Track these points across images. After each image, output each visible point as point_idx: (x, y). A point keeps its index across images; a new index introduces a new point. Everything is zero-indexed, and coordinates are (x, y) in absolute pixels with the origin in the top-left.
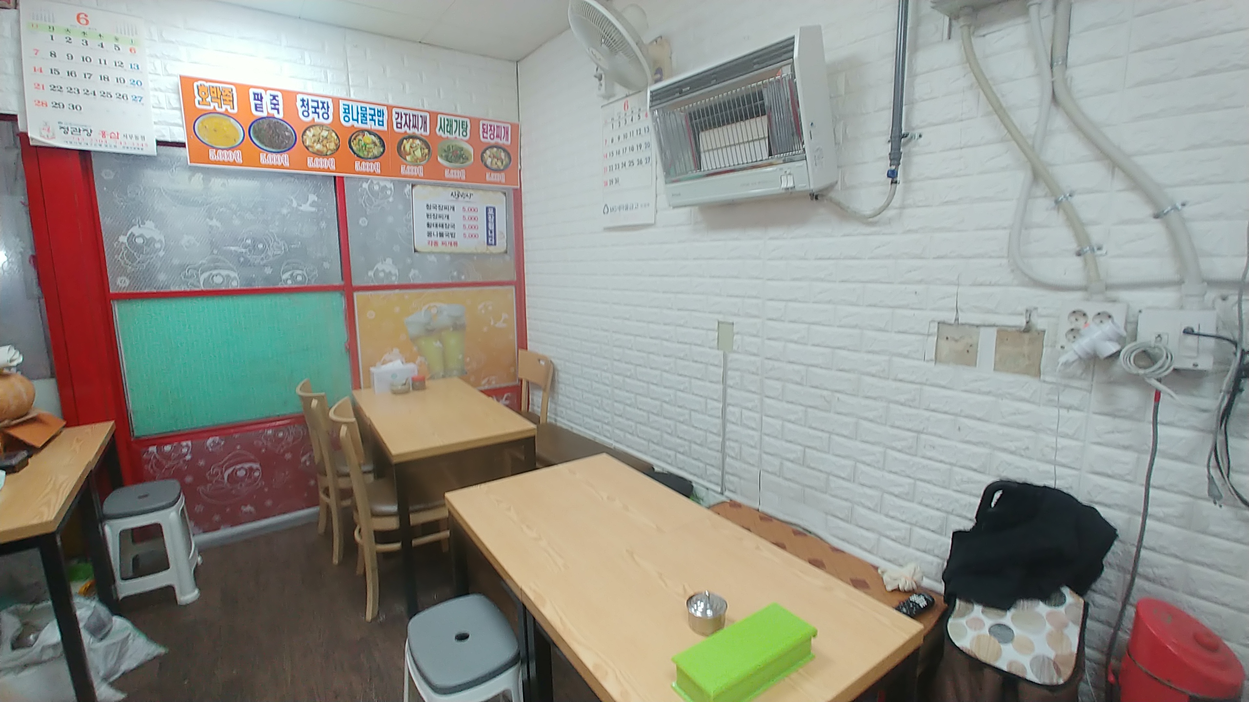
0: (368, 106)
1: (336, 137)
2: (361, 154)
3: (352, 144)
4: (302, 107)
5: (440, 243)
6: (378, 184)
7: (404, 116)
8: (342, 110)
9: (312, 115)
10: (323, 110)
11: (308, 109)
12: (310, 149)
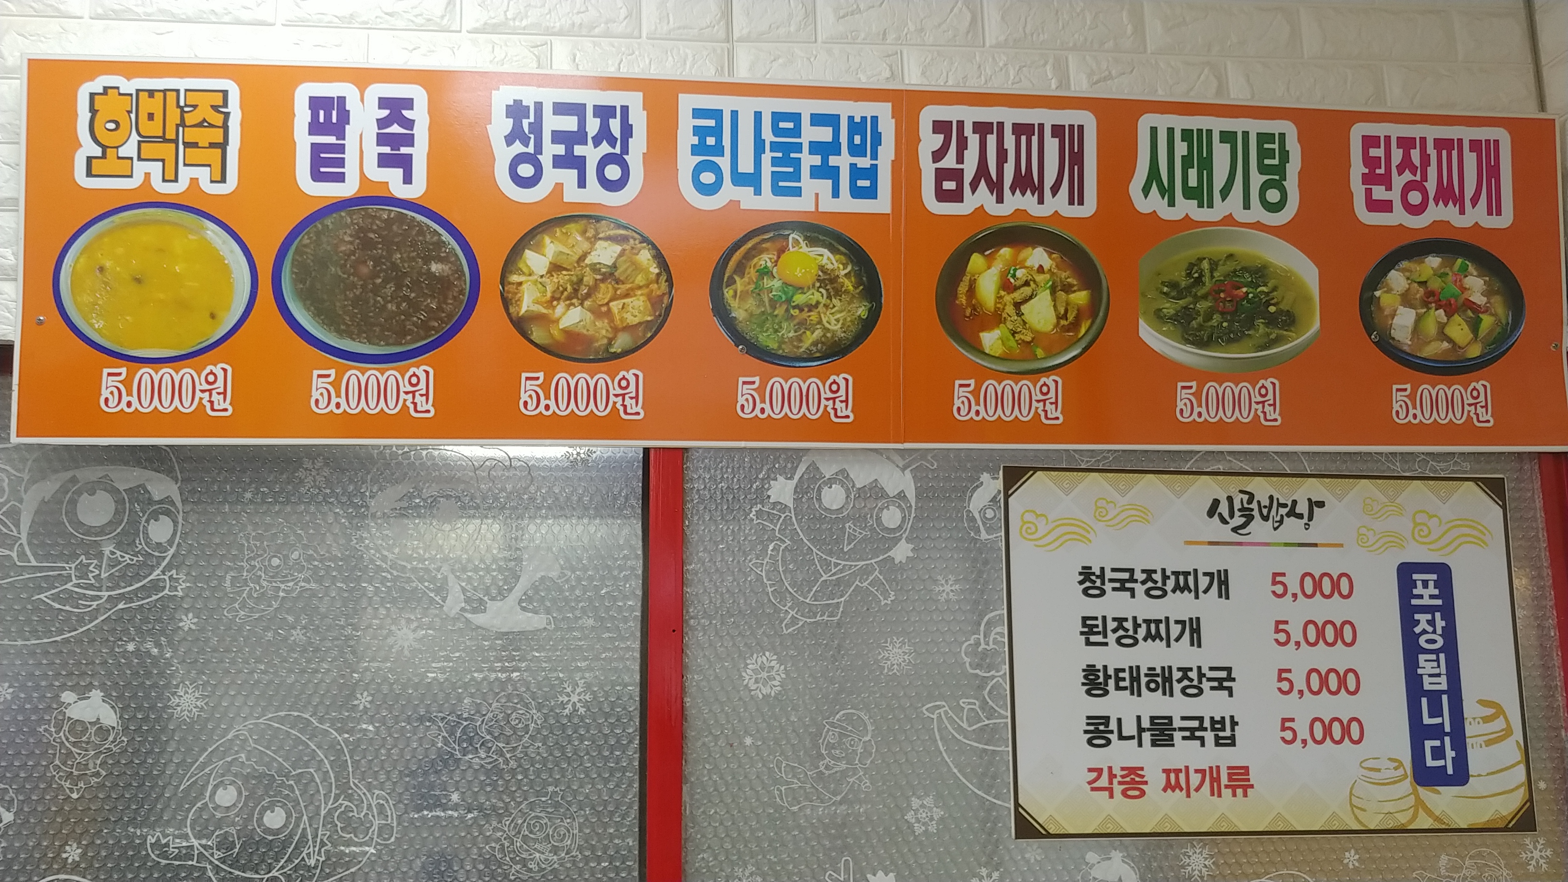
0: (806, 107)
1: (654, 270)
2: (767, 339)
3: (728, 293)
4: (510, 140)
5: (1155, 779)
6: (841, 476)
7: (973, 140)
8: (686, 139)
9: (552, 176)
10: (605, 148)
11: (539, 149)
12: (538, 334)
